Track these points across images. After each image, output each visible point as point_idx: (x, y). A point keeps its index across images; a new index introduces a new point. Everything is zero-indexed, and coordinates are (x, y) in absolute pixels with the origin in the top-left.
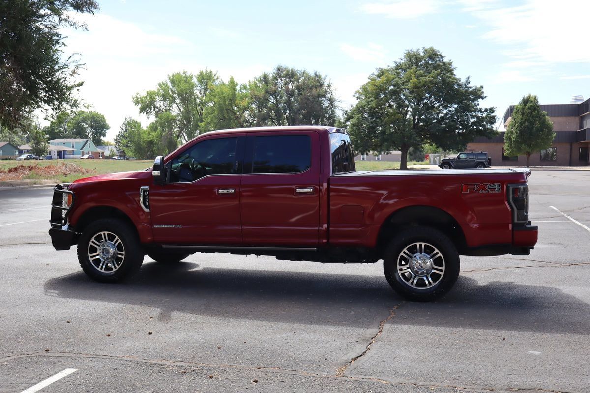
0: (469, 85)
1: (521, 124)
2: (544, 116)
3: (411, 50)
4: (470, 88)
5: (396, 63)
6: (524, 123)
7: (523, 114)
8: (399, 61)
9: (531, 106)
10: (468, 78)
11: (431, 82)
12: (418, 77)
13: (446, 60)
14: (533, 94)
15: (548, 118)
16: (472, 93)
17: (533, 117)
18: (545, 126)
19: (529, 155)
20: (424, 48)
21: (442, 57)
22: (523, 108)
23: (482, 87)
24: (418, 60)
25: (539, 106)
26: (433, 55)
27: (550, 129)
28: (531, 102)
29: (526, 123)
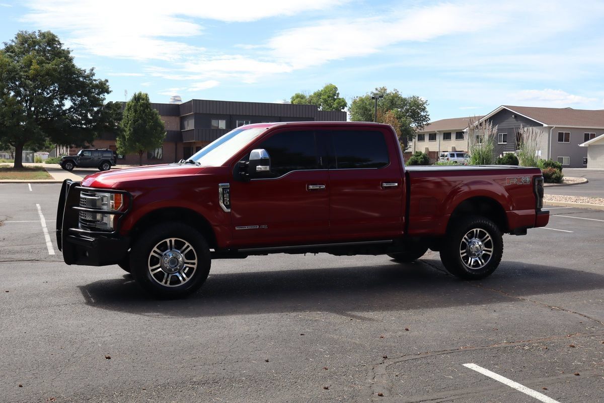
0: (94, 78)
1: (135, 121)
2: (156, 114)
3: (26, 32)
4: (95, 80)
5: (6, 44)
6: (137, 121)
7: (136, 111)
8: (9, 43)
9: (144, 103)
10: (92, 70)
11: (55, 70)
12: (40, 63)
13: (64, 47)
14: (143, 92)
15: (160, 117)
16: (96, 86)
17: (146, 115)
18: (157, 124)
19: (142, 154)
20: (39, 31)
21: (60, 44)
22: (135, 105)
23: (107, 81)
24: (35, 43)
25: (150, 104)
26: (51, 40)
27: (162, 128)
28: (143, 100)
29: (140, 121)
